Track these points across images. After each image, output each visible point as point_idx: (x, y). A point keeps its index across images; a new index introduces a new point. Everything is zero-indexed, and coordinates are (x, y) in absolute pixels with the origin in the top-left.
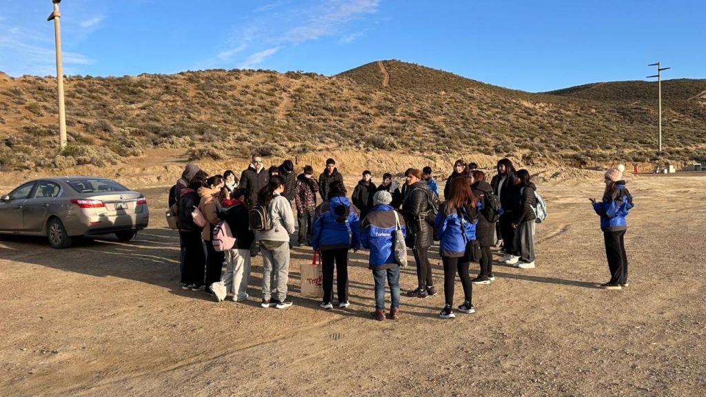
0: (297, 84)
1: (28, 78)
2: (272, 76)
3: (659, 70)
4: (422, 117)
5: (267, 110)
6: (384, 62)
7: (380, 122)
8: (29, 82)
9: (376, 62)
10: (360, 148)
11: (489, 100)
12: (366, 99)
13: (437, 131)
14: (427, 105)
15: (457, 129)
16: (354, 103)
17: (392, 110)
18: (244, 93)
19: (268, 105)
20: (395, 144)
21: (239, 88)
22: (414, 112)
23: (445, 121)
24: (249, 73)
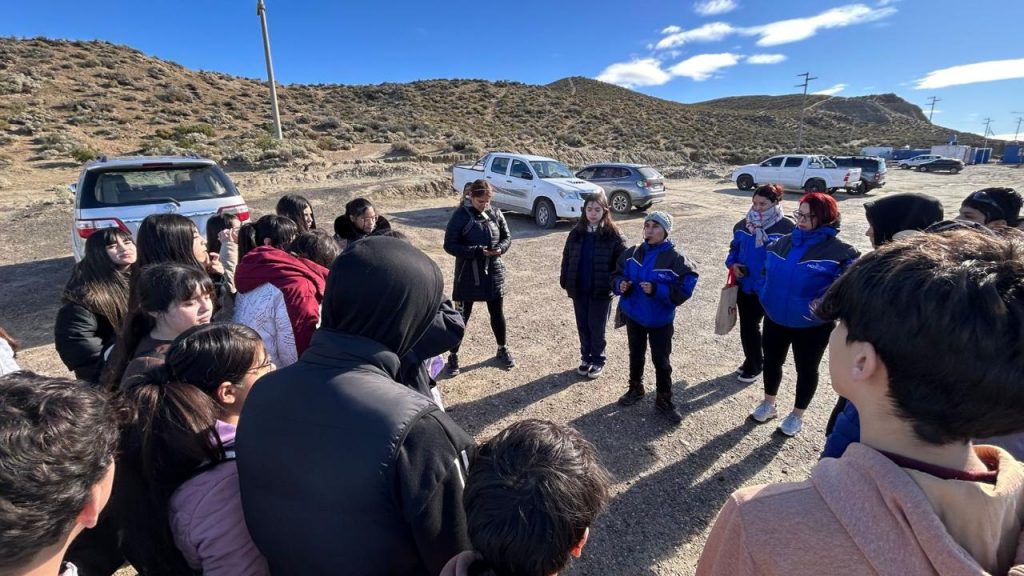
0: (503, 92)
1: (295, 86)
2: (482, 85)
3: (807, 79)
4: (604, 119)
5: (478, 112)
6: (573, 78)
7: (570, 122)
8: (295, 89)
9: (566, 79)
10: (552, 144)
11: (654, 107)
12: (558, 104)
13: (617, 130)
14: (608, 110)
15: (632, 129)
16: (548, 107)
17: (579, 113)
18: (460, 99)
19: (480, 108)
20: (582, 141)
21: (457, 94)
22: (598, 115)
23: (622, 122)
24: (465, 83)
